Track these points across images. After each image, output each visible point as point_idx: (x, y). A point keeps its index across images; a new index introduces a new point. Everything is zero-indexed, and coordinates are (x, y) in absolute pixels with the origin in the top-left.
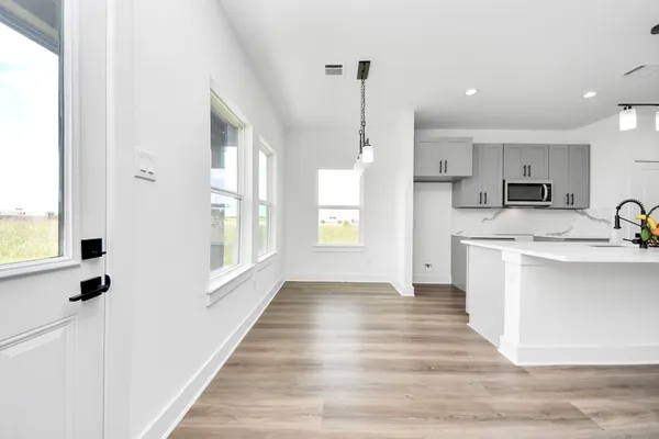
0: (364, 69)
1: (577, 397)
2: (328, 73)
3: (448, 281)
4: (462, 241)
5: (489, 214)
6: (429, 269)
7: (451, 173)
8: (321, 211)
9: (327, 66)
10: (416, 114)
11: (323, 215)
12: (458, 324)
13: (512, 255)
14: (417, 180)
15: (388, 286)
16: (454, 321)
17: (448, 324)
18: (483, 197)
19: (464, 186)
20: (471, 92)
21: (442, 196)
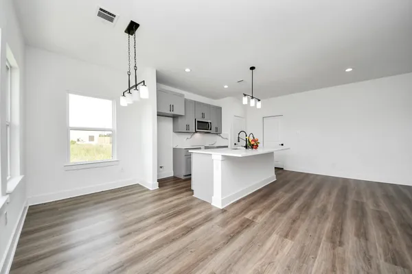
0: (132, 28)
1: (246, 213)
2: (99, 14)
3: (171, 174)
4: (190, 151)
5: (189, 136)
6: (161, 169)
7: (176, 112)
8: (72, 132)
9: (101, 9)
10: (157, 72)
11: (74, 135)
12: (189, 198)
13: (217, 156)
14: (159, 115)
15: (137, 186)
16: (186, 196)
17: (185, 199)
18: (188, 126)
19: (180, 121)
20: (188, 70)
21: (168, 124)
